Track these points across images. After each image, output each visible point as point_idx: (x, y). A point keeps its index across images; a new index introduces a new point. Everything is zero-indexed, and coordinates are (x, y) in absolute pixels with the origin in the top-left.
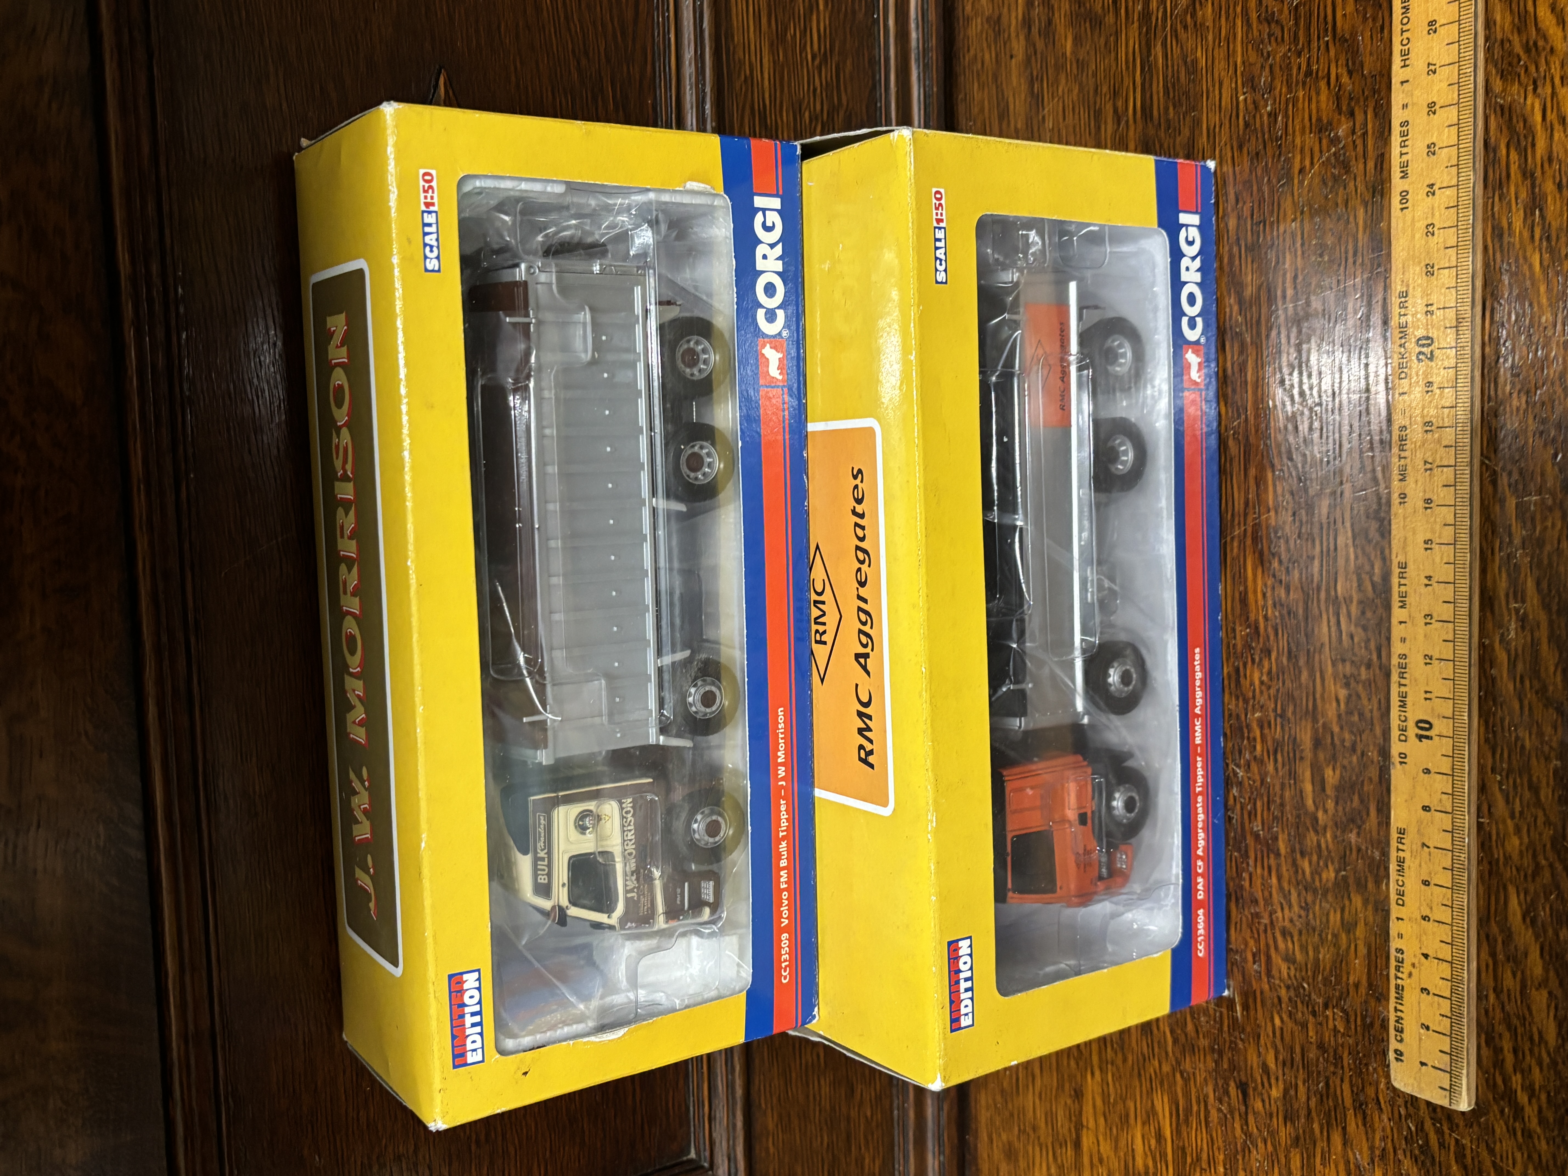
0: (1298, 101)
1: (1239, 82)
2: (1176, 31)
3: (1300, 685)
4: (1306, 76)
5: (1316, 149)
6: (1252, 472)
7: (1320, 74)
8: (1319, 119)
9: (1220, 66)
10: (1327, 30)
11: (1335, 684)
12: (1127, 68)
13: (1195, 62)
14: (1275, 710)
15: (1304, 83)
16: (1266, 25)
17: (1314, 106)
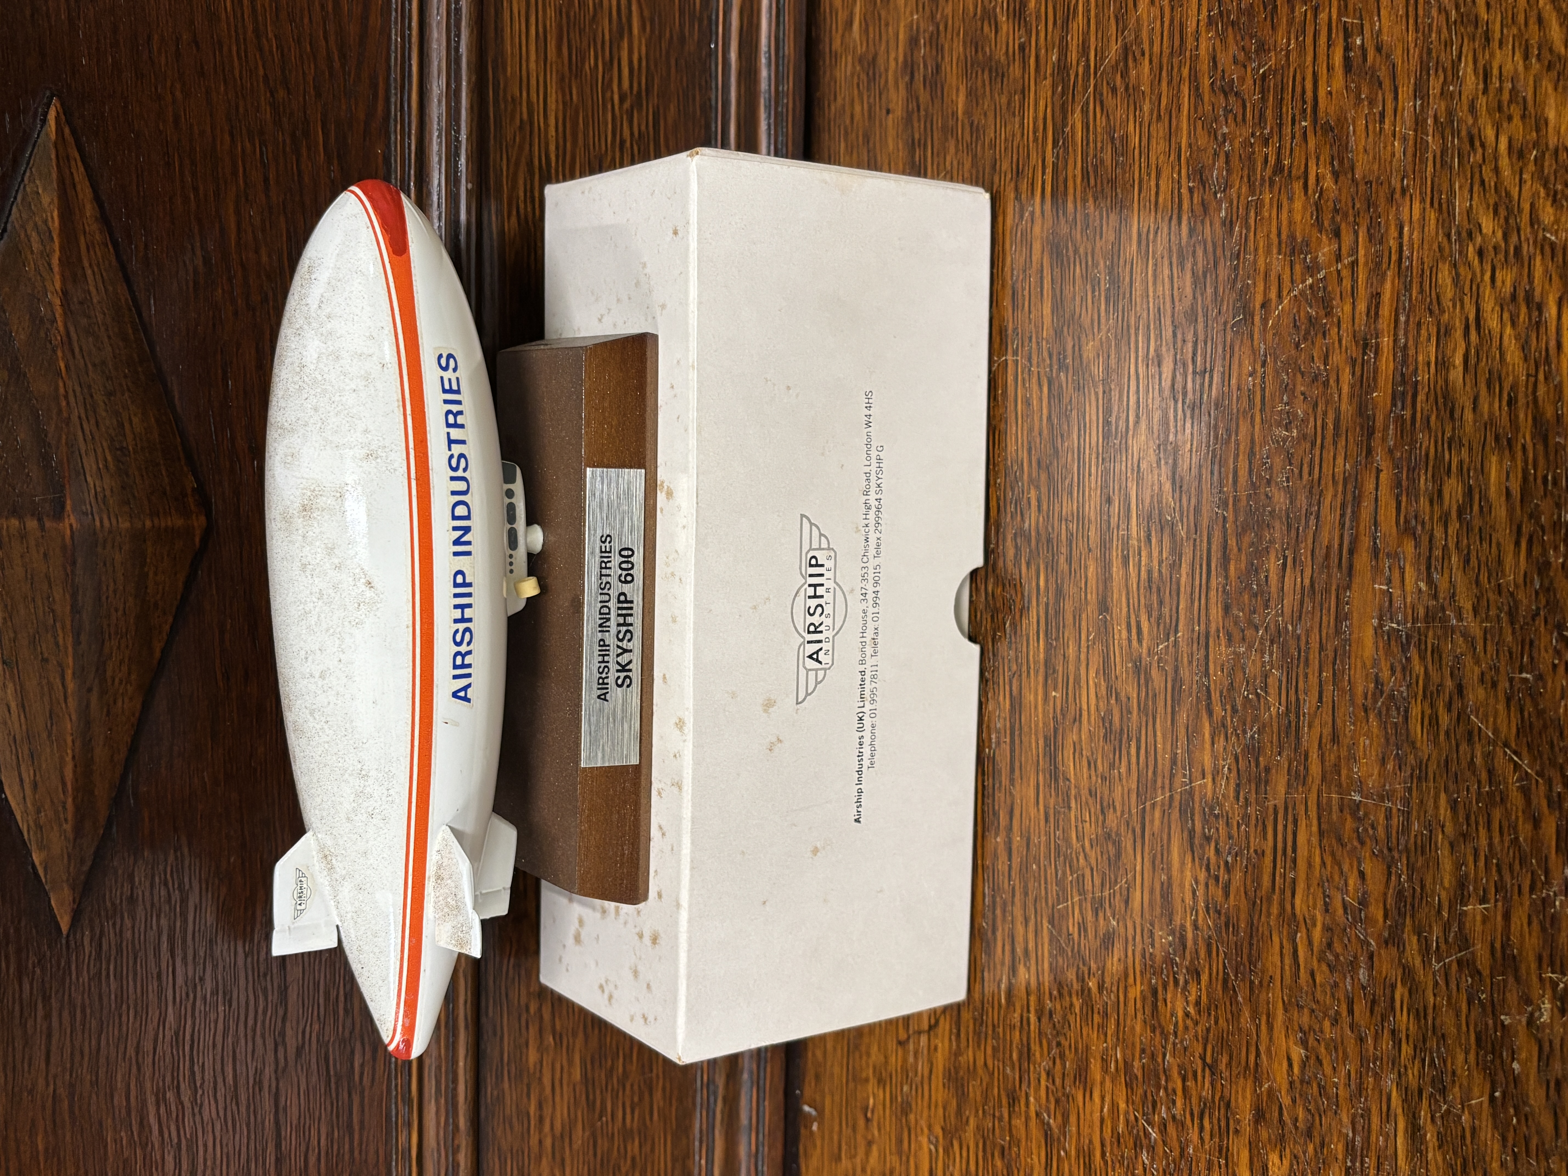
0: (1262, 205)
1: (1184, 172)
2: (1101, 94)
3: (1240, 1030)
4: (1275, 173)
5: (1286, 277)
6: (1183, 717)
7: (1294, 172)
8: (1292, 237)
9: (1158, 147)
10: (1305, 111)
11: (1287, 1036)
12: (1036, 140)
13: (1125, 139)
14: (1203, 1058)
15: (1272, 183)
16: (1222, 97)
17: (1284, 216)
